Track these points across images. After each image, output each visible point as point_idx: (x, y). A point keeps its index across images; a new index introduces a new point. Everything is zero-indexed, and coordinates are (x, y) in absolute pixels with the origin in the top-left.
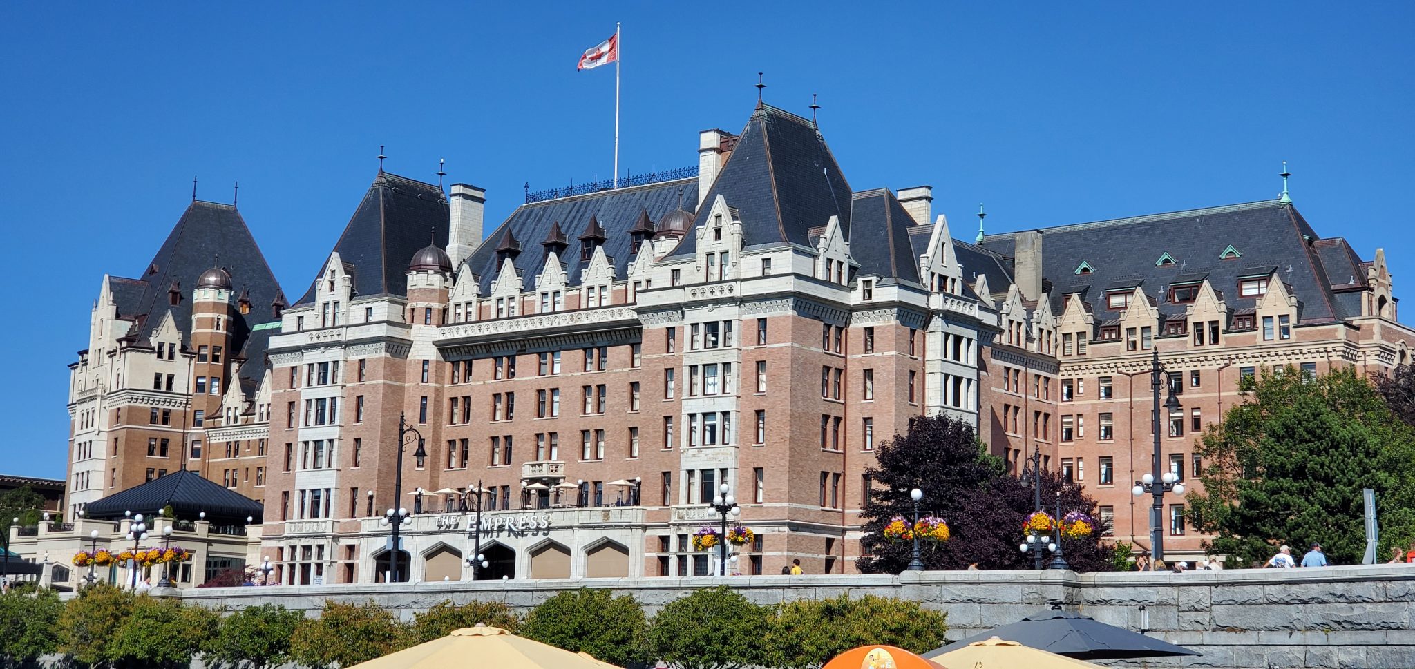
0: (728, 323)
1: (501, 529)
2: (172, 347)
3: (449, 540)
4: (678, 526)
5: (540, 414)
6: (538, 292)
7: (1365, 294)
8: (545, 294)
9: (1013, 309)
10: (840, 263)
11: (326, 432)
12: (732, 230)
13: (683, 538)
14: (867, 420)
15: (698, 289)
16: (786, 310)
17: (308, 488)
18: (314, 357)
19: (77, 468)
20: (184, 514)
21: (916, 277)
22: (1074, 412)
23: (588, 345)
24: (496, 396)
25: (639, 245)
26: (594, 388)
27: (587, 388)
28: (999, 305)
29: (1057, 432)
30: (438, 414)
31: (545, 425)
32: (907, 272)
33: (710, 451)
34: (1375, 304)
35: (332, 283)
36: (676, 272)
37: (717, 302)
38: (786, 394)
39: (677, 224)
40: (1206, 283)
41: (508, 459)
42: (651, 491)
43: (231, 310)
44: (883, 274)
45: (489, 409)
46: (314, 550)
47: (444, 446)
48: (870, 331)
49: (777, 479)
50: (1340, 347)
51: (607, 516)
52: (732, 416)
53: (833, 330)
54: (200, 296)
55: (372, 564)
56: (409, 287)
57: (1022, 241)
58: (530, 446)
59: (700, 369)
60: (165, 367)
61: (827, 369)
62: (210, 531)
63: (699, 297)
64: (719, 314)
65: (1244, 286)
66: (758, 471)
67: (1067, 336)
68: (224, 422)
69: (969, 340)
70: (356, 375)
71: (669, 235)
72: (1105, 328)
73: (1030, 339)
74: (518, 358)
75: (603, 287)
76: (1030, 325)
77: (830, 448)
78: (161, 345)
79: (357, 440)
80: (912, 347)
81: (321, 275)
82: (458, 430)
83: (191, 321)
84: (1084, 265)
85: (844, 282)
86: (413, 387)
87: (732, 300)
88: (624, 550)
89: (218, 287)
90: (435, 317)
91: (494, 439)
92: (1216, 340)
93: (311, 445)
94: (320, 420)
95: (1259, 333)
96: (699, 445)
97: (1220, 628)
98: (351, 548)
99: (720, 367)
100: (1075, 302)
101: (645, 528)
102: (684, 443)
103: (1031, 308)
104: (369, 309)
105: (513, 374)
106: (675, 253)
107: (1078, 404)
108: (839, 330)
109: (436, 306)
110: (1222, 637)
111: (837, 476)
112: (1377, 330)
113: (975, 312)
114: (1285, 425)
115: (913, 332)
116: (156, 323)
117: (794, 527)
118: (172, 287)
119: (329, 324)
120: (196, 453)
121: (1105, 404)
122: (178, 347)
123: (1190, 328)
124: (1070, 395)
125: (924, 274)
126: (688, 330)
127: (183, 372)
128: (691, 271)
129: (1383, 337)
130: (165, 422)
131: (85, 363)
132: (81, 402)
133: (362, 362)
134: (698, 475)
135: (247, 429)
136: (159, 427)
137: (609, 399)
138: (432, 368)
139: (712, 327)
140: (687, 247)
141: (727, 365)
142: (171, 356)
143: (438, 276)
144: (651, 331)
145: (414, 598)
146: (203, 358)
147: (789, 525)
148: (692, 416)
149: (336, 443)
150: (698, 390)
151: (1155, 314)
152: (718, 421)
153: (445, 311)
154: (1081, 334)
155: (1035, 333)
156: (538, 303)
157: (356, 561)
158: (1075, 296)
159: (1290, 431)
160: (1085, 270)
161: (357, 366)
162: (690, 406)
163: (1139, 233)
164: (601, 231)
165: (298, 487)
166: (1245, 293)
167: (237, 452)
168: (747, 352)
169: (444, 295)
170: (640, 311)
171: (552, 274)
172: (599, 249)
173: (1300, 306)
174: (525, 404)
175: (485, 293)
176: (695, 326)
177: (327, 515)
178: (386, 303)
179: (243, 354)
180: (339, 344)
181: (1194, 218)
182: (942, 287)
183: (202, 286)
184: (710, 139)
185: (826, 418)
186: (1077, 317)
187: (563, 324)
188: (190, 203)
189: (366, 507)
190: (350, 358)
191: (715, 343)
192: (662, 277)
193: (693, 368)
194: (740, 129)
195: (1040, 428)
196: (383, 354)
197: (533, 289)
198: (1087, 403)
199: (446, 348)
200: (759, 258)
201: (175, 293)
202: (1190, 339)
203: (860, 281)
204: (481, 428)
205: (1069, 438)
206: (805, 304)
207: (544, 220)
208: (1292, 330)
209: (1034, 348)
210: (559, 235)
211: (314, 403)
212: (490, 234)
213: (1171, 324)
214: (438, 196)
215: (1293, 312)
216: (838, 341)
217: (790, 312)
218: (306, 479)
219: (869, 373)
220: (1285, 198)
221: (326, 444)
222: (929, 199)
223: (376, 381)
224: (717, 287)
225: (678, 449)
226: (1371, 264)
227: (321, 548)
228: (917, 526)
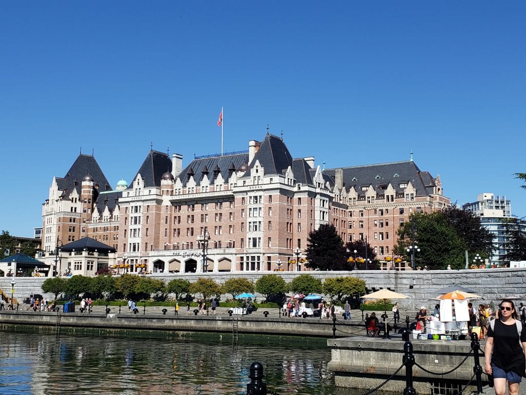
0: (260, 197)
1: (192, 255)
2: (76, 199)
3: (177, 258)
4: (246, 254)
5: (202, 221)
6: (201, 186)
7: (434, 188)
8: (203, 187)
9: (336, 191)
10: (291, 180)
11: (137, 227)
12: (261, 170)
13: (248, 257)
14: (299, 224)
15: (252, 187)
16: (277, 193)
17: (132, 243)
18: (134, 204)
19: (46, 235)
20: (91, 250)
21: (312, 183)
22: (352, 220)
23: (216, 201)
24: (189, 216)
25: (232, 174)
26: (219, 214)
27: (216, 214)
28: (332, 190)
29: (347, 226)
30: (171, 221)
31: (204, 225)
32: (310, 182)
33: (255, 232)
34: (437, 190)
35: (138, 183)
36: (244, 182)
37: (257, 190)
38: (278, 216)
39: (243, 168)
40: (390, 184)
41: (192, 234)
42: (238, 244)
43: (94, 188)
44: (303, 182)
45: (186, 220)
46: (135, 261)
47: (173, 231)
48: (300, 199)
49: (275, 240)
50: (428, 203)
51: (224, 251)
52: (262, 223)
53: (289, 198)
54: (84, 183)
55: (153, 265)
56: (162, 184)
57: (337, 172)
58: (199, 231)
59: (252, 209)
60: (74, 205)
61: (288, 209)
62: (99, 255)
63: (252, 189)
64: (258, 194)
65: (400, 185)
66: (269, 238)
67: (350, 199)
68: (92, 221)
69: (327, 201)
70: (146, 210)
71: (242, 171)
72: (361, 197)
73: (340, 200)
74: (195, 205)
75: (221, 185)
76: (340, 196)
77: (289, 232)
78: (73, 198)
79: (147, 229)
80: (311, 203)
81: (135, 180)
82: (177, 226)
83: (81, 191)
84: (354, 178)
85: (292, 185)
86: (163, 213)
87: (262, 190)
88: (230, 261)
89: (90, 181)
90: (170, 193)
91: (188, 229)
92: (392, 200)
93: (133, 230)
94: (136, 223)
95: (405, 199)
96: (252, 231)
97: (434, 284)
98: (146, 260)
99: (258, 209)
100: (352, 189)
101: (236, 254)
102: (248, 230)
103: (340, 191)
104: (150, 191)
105: (194, 210)
106: (244, 176)
107: (353, 218)
108: (291, 198)
109: (170, 190)
110: (434, 286)
111: (291, 240)
112: (438, 198)
113: (328, 193)
114: (424, 228)
115: (312, 199)
116: (71, 192)
117: (280, 254)
118: (75, 180)
119: (137, 195)
120: (84, 231)
121: (361, 218)
122: (78, 199)
123: (385, 197)
124: (351, 215)
125: (314, 183)
126: (249, 198)
127: (80, 206)
128: (249, 181)
129: (440, 200)
130: (74, 221)
131: (48, 203)
132: (47, 215)
133: (148, 206)
134: (252, 239)
135: (100, 224)
136: (72, 223)
137: (223, 217)
138: (169, 208)
139: (256, 197)
140: (248, 174)
141: (260, 208)
142: (76, 202)
143: (170, 181)
144: (237, 198)
145: (216, 276)
146: (86, 202)
147: (279, 253)
148: (250, 223)
149: (141, 230)
150: (251, 215)
151: (375, 193)
152: (258, 224)
153: (172, 191)
154: (354, 198)
155: (342, 198)
156: (201, 189)
157: (147, 264)
158: (353, 187)
159: (425, 229)
160: (355, 180)
161: (147, 207)
162: (249, 220)
163: (370, 169)
164: (219, 168)
165: (129, 243)
166: (401, 187)
167: (97, 231)
168: (266, 205)
169: (172, 186)
170: (234, 193)
171: (205, 181)
172: (220, 174)
173: (417, 191)
174: (197, 219)
175: (185, 186)
176: (250, 197)
177: (138, 251)
178: (155, 189)
179: (97, 201)
180: (141, 201)
181: (386, 165)
182: (319, 186)
183: (85, 180)
184: (252, 143)
185: (288, 223)
186: (353, 193)
187: (209, 196)
188: (79, 155)
189: (150, 248)
190: (145, 205)
191: (257, 202)
192: (240, 183)
193: (250, 209)
194: (262, 140)
195: (343, 225)
196: (155, 204)
197: (200, 185)
198: (356, 218)
199: (173, 202)
200: (269, 178)
201: (76, 183)
202: (385, 200)
203: (297, 184)
204: (184, 225)
205: (351, 228)
206: (283, 191)
207: (201, 165)
208: (414, 198)
209: (341, 202)
210: (207, 170)
211: (133, 218)
212: (184, 169)
213: (380, 196)
214: (167, 157)
215: (415, 193)
216: (291, 201)
217: (279, 194)
218: (131, 240)
219: (299, 211)
220: (412, 160)
221: (137, 230)
222: (314, 160)
223: (153, 211)
224: (257, 186)
225: (246, 232)
226: (436, 179)
227: (137, 260)
228: (356, 259)
